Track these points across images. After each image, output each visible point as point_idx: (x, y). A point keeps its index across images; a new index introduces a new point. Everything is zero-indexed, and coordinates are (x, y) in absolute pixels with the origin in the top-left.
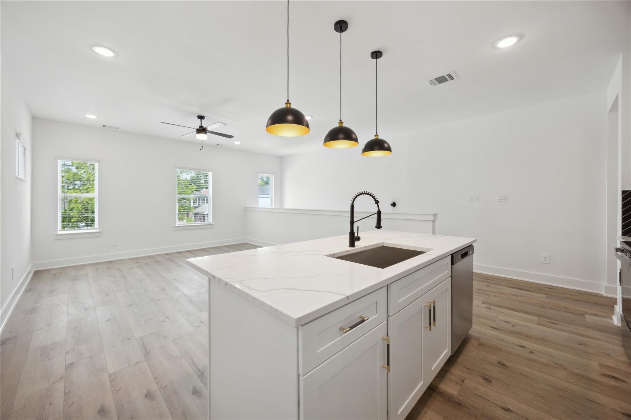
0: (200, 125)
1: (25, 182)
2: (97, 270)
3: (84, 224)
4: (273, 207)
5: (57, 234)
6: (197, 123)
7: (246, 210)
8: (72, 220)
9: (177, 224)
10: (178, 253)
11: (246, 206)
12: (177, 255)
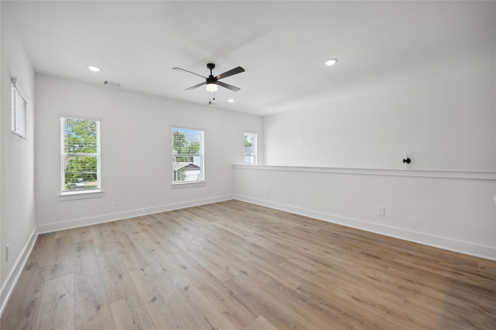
0: (210, 75)
1: (26, 139)
2: (102, 234)
3: (82, 179)
4: (256, 164)
5: (60, 195)
6: (207, 73)
7: (234, 167)
8: (73, 176)
9: (174, 183)
10: (176, 211)
11: (234, 164)
12: (176, 214)
